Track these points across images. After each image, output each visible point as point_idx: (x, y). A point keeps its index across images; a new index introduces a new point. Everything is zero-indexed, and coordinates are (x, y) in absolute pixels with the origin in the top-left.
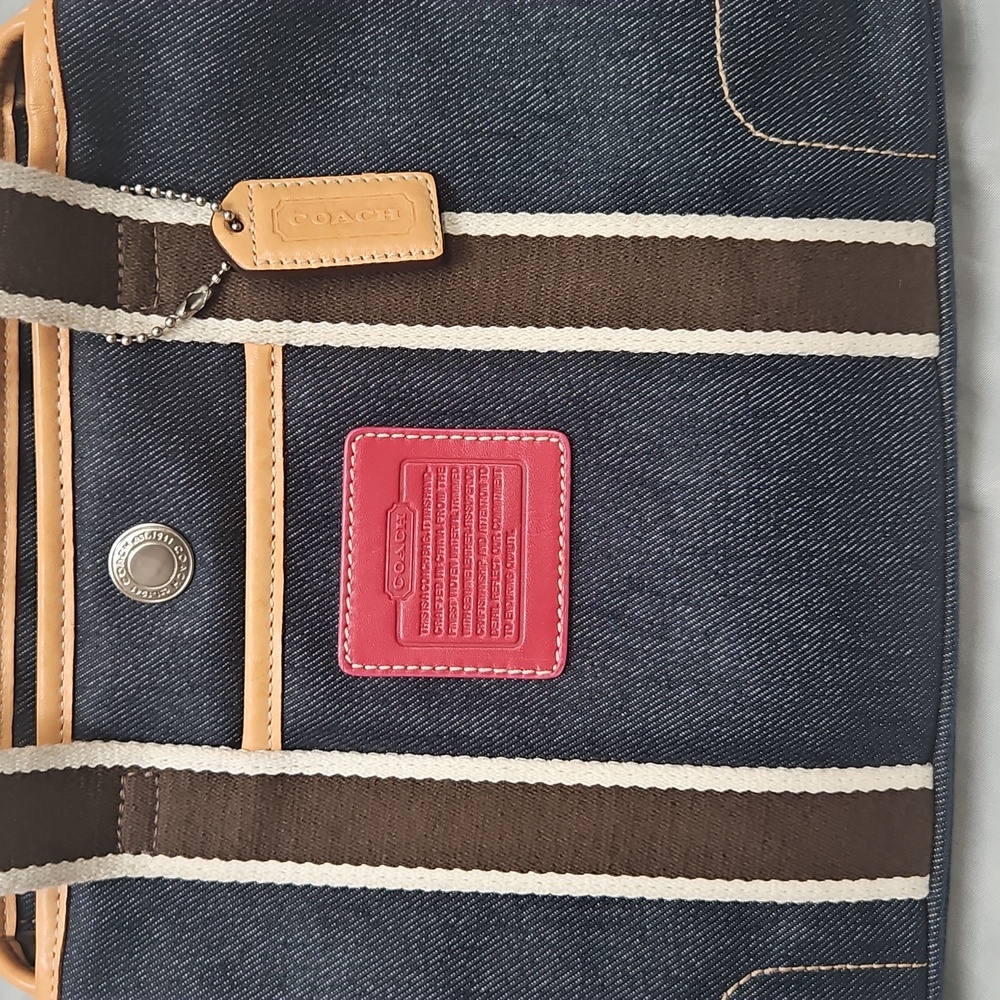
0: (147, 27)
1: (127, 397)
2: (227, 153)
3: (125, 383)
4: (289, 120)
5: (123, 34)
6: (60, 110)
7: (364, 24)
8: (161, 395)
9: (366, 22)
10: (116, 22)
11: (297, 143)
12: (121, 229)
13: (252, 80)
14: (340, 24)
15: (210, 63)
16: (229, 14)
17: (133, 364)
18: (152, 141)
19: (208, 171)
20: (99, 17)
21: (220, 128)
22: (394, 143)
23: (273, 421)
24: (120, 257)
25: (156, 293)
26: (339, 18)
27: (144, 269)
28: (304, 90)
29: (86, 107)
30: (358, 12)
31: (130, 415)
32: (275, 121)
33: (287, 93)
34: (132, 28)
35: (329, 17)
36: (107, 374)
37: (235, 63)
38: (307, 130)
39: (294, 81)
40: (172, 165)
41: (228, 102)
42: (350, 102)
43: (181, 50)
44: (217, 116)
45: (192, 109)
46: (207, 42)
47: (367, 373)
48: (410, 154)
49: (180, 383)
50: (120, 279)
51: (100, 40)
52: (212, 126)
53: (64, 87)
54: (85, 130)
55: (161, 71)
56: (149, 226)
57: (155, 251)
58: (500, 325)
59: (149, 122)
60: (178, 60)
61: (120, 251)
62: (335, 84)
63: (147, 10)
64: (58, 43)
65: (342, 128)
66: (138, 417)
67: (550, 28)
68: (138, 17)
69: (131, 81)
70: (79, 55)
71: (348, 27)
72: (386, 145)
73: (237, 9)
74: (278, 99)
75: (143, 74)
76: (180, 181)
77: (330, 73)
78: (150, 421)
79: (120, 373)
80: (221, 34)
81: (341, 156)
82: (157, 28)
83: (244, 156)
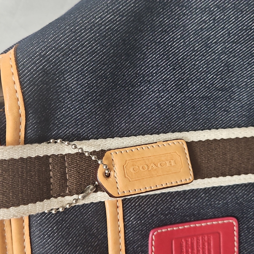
0: (60, 65)
1: (57, 235)
2: (95, 117)
3: (56, 229)
4: (119, 100)
5: (49, 70)
6: (22, 111)
7: (147, 54)
8: (71, 230)
9: (148, 53)
10: (46, 65)
11: (122, 109)
12: (51, 160)
13: (105, 84)
14: (138, 55)
15: (88, 79)
16: (96, 56)
17: (58, 219)
18: (61, 116)
19: (86, 126)
20: (38, 63)
21: (92, 107)
22: (162, 105)
23: (120, 232)
24: (51, 173)
25: (67, 186)
26: (138, 52)
27: (61, 177)
28: (125, 86)
29: (34, 107)
30: (145, 49)
31: (59, 243)
32: (114, 101)
33: (119, 88)
34: (53, 66)
35: (134, 52)
36: (47, 227)
37: (98, 77)
38: (126, 102)
39: (121, 82)
40: (70, 125)
41: (96, 95)
42: (143, 89)
43: (75, 74)
44: (91, 102)
45: (80, 100)
46: (87, 70)
47: (157, 205)
48: (168, 109)
49: (78, 223)
50: (51, 183)
51: (39, 74)
52: (88, 107)
53: (24, 100)
54: (33, 118)
55: (66, 84)
56: (63, 156)
57: (66, 167)
58: (209, 178)
59: (60, 108)
60: (74, 79)
61: (51, 170)
62: (136, 81)
63: (60, 57)
64: (19, 79)
65: (140, 100)
66: (63, 243)
67: (223, 53)
68: (56, 61)
69: (53, 91)
70: (30, 83)
71: (141, 56)
72: (159, 106)
73: (99, 53)
74: (115, 91)
75: (58, 87)
76: (74, 132)
77: (134, 77)
78: (67, 243)
79: (53, 225)
80: (93, 65)
81: (140, 113)
82: (64, 65)
83: (102, 118)
